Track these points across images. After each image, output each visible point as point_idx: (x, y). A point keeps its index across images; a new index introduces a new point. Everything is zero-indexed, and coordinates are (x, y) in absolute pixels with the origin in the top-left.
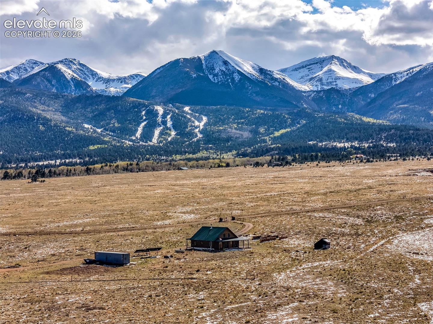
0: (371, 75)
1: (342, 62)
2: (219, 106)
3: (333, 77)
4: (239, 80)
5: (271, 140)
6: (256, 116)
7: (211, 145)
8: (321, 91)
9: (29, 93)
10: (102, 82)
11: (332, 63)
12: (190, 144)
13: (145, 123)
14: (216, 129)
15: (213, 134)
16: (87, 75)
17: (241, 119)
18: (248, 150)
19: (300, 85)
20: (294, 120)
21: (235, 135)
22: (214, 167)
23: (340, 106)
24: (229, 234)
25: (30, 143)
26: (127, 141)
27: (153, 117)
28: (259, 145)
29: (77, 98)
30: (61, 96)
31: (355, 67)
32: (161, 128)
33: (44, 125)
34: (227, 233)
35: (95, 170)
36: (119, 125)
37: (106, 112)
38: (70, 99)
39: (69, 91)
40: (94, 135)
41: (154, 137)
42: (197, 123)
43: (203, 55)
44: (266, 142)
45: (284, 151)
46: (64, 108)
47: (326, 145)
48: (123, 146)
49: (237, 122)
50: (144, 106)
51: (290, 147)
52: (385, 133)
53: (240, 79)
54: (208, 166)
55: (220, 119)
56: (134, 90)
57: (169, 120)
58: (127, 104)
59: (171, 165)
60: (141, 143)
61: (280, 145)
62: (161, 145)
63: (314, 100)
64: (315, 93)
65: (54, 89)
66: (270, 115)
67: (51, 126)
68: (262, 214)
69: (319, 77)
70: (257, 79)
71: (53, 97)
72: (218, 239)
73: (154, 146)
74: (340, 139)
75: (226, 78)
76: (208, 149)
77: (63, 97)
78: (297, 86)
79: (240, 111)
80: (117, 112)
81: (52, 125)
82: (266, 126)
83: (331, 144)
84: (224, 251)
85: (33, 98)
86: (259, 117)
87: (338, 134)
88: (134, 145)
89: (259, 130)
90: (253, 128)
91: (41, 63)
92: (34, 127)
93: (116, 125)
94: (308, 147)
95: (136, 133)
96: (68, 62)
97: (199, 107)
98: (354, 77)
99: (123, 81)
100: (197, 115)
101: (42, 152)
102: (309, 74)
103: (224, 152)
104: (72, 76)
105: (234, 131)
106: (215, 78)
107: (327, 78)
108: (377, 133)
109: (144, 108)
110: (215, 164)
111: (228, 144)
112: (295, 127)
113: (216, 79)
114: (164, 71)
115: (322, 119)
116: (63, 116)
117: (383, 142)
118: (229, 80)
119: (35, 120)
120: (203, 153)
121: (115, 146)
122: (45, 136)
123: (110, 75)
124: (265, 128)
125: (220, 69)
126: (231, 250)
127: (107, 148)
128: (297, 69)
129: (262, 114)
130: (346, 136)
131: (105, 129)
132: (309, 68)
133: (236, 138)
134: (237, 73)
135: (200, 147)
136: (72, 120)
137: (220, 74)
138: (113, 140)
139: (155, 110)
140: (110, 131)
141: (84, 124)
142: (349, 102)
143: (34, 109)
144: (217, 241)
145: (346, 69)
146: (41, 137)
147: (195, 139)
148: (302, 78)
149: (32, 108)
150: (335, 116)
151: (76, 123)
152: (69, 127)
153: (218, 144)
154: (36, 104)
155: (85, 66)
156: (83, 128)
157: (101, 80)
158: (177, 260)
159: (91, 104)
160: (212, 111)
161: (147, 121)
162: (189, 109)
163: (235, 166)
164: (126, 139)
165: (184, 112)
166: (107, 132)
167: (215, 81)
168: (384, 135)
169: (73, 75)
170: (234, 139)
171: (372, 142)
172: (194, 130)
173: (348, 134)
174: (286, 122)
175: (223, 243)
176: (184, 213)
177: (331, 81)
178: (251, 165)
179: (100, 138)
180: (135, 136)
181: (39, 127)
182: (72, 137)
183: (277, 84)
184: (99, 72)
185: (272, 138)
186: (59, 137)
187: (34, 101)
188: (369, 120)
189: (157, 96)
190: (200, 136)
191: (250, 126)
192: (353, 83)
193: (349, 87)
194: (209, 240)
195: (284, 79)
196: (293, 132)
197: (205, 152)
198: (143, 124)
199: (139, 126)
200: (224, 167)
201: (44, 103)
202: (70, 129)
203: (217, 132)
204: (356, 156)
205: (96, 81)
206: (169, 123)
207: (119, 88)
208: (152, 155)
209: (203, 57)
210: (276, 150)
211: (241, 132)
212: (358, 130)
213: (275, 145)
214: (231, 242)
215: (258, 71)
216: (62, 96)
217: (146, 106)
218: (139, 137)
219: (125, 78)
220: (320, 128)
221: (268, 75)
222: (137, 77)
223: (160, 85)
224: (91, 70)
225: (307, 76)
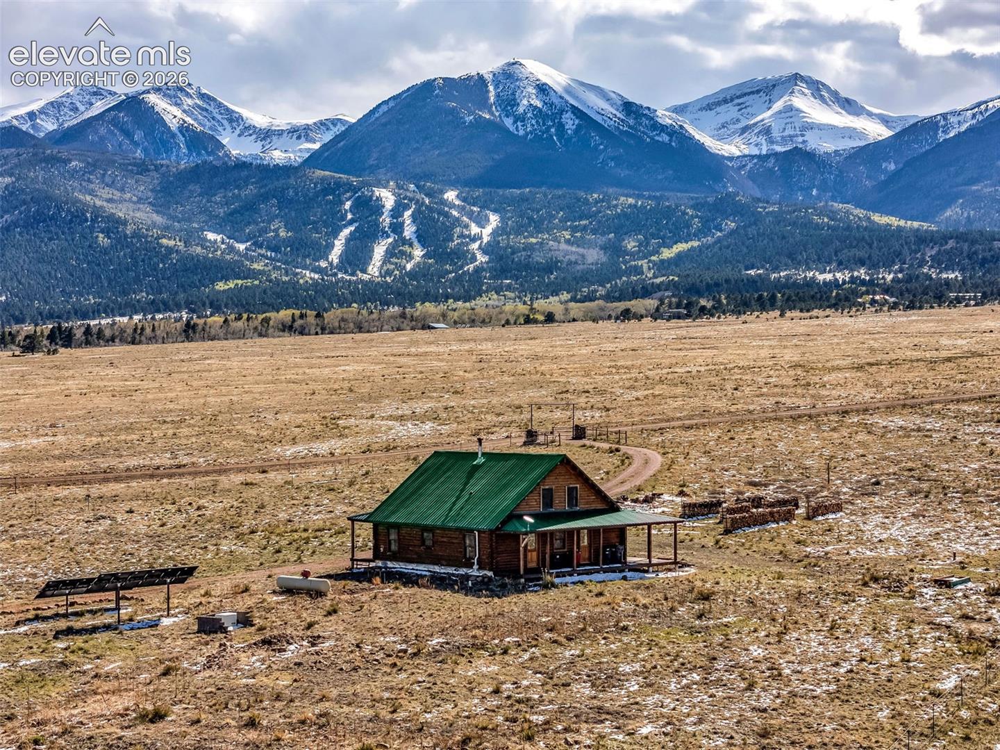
0: (885, 121)
1: (818, 90)
2: (528, 190)
3: (796, 124)
4: (576, 129)
5: (653, 268)
6: (616, 211)
7: (508, 281)
8: (768, 156)
9: (76, 159)
10: (254, 136)
11: (794, 92)
12: (459, 279)
13: (352, 228)
14: (520, 243)
15: (513, 253)
16: (218, 121)
17: (581, 218)
18: (598, 291)
19: (718, 143)
20: (707, 221)
21: (567, 257)
22: (515, 323)
23: (815, 192)
24: (572, 491)
25: (73, 276)
26: (308, 272)
27: (371, 215)
28: (624, 278)
29: (190, 172)
30: (153, 167)
31: (848, 101)
32: (390, 240)
33: (108, 233)
34: (560, 485)
35: (208, 329)
36: (290, 234)
37: (259, 205)
38: (174, 174)
39: (173, 158)
40: (228, 257)
41: (373, 262)
42: (475, 229)
43: (490, 70)
44: (643, 273)
45: (686, 291)
46: (159, 195)
47: (788, 277)
48: (298, 282)
49: (570, 227)
50: (350, 189)
51: (701, 281)
52: (932, 248)
53: (579, 127)
54: (499, 320)
55: (531, 219)
56: (326, 154)
57: (408, 222)
58: (310, 185)
59: (405, 318)
60: (340, 276)
61: (676, 279)
62: (389, 279)
63: (752, 176)
64: (755, 161)
65: (139, 151)
66: (650, 209)
67: (126, 236)
68: (679, 419)
69: (763, 125)
70: (618, 128)
71: (135, 168)
72: (515, 516)
73: (371, 281)
74: (822, 262)
75: (544, 125)
76: (502, 289)
77: (157, 168)
78: (711, 145)
79: (579, 200)
80: (284, 202)
81: (128, 232)
82: (640, 234)
83: (800, 275)
84: (547, 586)
85: (86, 172)
86: (624, 214)
87: (816, 251)
88: (323, 279)
89: (624, 244)
90: (610, 240)
91: (110, 93)
92: (85, 237)
93: (282, 234)
94: (745, 280)
95: (330, 252)
96: (174, 92)
97: (481, 190)
98: (846, 125)
99: (303, 135)
100: (475, 209)
101: (102, 298)
102: (741, 117)
103: (540, 296)
104: (181, 122)
105: (563, 246)
106: (519, 123)
107: (783, 126)
108: (913, 247)
109: (348, 194)
110: (518, 317)
111: (548, 277)
112: (709, 238)
113: (520, 127)
114: (398, 108)
115: (776, 217)
116: (157, 212)
117: (929, 270)
118: (553, 130)
119: (86, 220)
120: (490, 299)
121: (277, 282)
122: (110, 260)
123: (272, 120)
124: (638, 241)
125: (531, 104)
126: (585, 578)
127: (257, 286)
128: (711, 104)
129: (630, 206)
130: (836, 255)
131: (255, 244)
132: (739, 104)
133: (570, 263)
134: (569, 113)
135: (483, 284)
136: (178, 222)
137: (529, 115)
138: (274, 268)
139: (374, 198)
140: (269, 248)
141: (205, 233)
142: (835, 182)
143: (88, 198)
144: (510, 528)
145: (827, 105)
146: (102, 262)
147: (471, 267)
148: (724, 127)
149: (84, 194)
150: (807, 211)
151: (186, 230)
152: (170, 239)
153: (525, 277)
154: (92, 186)
155: (214, 100)
156: (203, 242)
157: (251, 132)
158: (262, 653)
159: (224, 186)
160: (512, 201)
161: (356, 224)
162: (457, 196)
163: (569, 321)
164: (305, 268)
165: (444, 202)
166: (260, 251)
167: (517, 131)
168: (930, 253)
169: (183, 120)
170: (564, 265)
171: (901, 271)
172: (468, 244)
173: (841, 250)
174: (688, 226)
175: (542, 537)
176: (401, 418)
177: (792, 133)
178: (610, 317)
179: (243, 264)
180: (327, 260)
181: (97, 237)
182: (175, 261)
183: (665, 138)
184: (245, 113)
185: (655, 263)
186: (143, 261)
187: (89, 178)
188: (888, 221)
189: (380, 168)
190: (482, 258)
191: (601, 234)
192: (843, 138)
193: (834, 148)
194: (463, 524)
195: (681, 127)
196: (707, 249)
197: (495, 296)
198: (346, 232)
199: (336, 237)
200: (541, 322)
201: (113, 182)
202: (172, 243)
203: (524, 249)
204: (873, 299)
205: (239, 135)
206: (407, 228)
207: (294, 152)
208: (365, 303)
209: (491, 76)
210: (666, 290)
211: (581, 250)
212: (866, 243)
213: (664, 278)
214: (585, 534)
215: (621, 109)
216: (156, 166)
217: (355, 188)
218: (336, 261)
219: (307, 128)
220: (772, 240)
221: (643, 119)
222: (335, 125)
223: (389, 141)
224: (227, 109)
225: (734, 123)
